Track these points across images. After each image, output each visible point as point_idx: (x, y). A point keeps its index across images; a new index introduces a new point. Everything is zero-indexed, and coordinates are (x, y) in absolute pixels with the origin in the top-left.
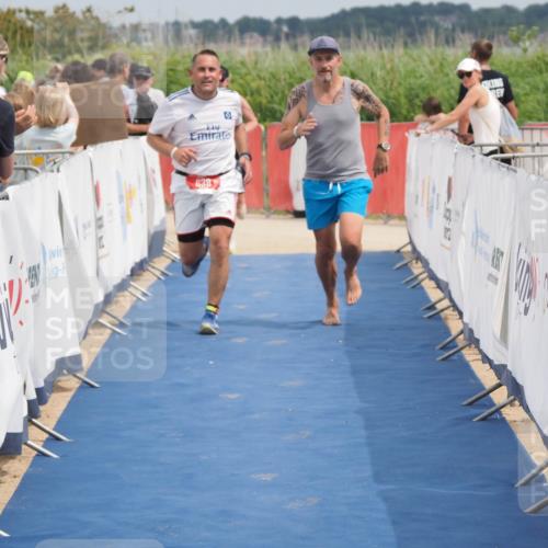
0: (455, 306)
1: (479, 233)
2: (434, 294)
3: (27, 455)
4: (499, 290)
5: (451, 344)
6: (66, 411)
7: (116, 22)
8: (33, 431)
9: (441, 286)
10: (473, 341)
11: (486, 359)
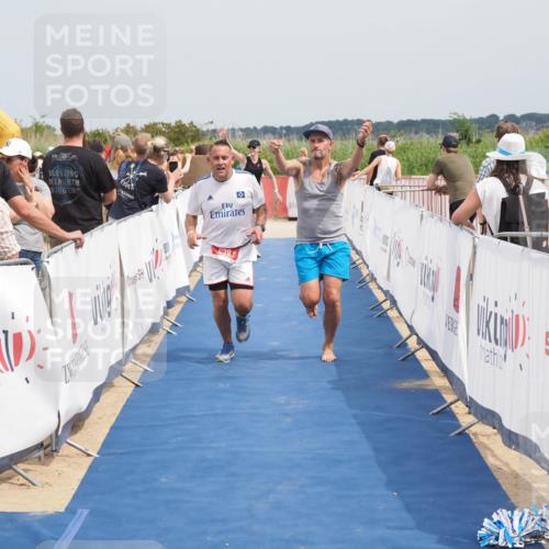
0: (365, 263)
1: (376, 228)
2: (355, 257)
3: (162, 333)
4: (387, 254)
5: (363, 281)
6: (180, 312)
7: (205, 129)
8: (165, 322)
9: (358, 253)
10: (374, 279)
11: (380, 288)
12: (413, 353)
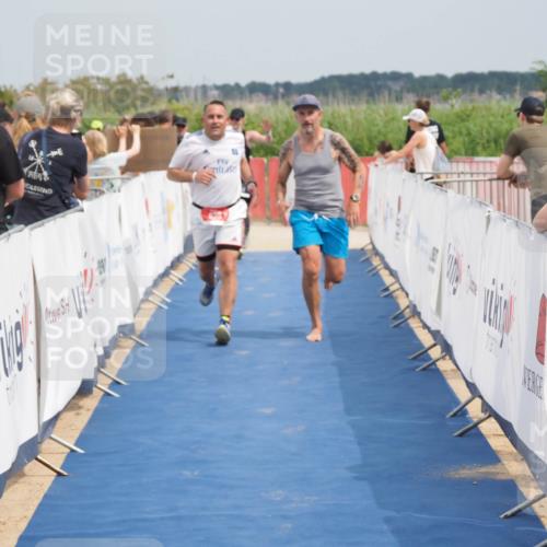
0: (402, 288)
3: (97, 395)
5: (400, 316)
8: (102, 378)
9: (393, 273)
10: (416, 313)
11: (425, 326)
12: (476, 425)
